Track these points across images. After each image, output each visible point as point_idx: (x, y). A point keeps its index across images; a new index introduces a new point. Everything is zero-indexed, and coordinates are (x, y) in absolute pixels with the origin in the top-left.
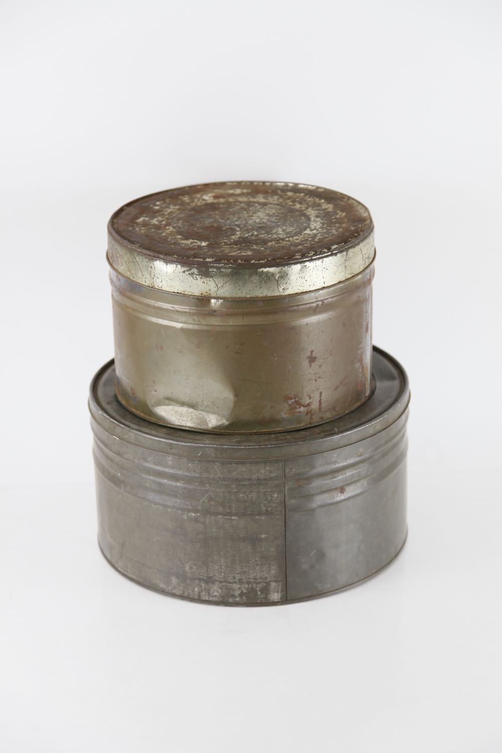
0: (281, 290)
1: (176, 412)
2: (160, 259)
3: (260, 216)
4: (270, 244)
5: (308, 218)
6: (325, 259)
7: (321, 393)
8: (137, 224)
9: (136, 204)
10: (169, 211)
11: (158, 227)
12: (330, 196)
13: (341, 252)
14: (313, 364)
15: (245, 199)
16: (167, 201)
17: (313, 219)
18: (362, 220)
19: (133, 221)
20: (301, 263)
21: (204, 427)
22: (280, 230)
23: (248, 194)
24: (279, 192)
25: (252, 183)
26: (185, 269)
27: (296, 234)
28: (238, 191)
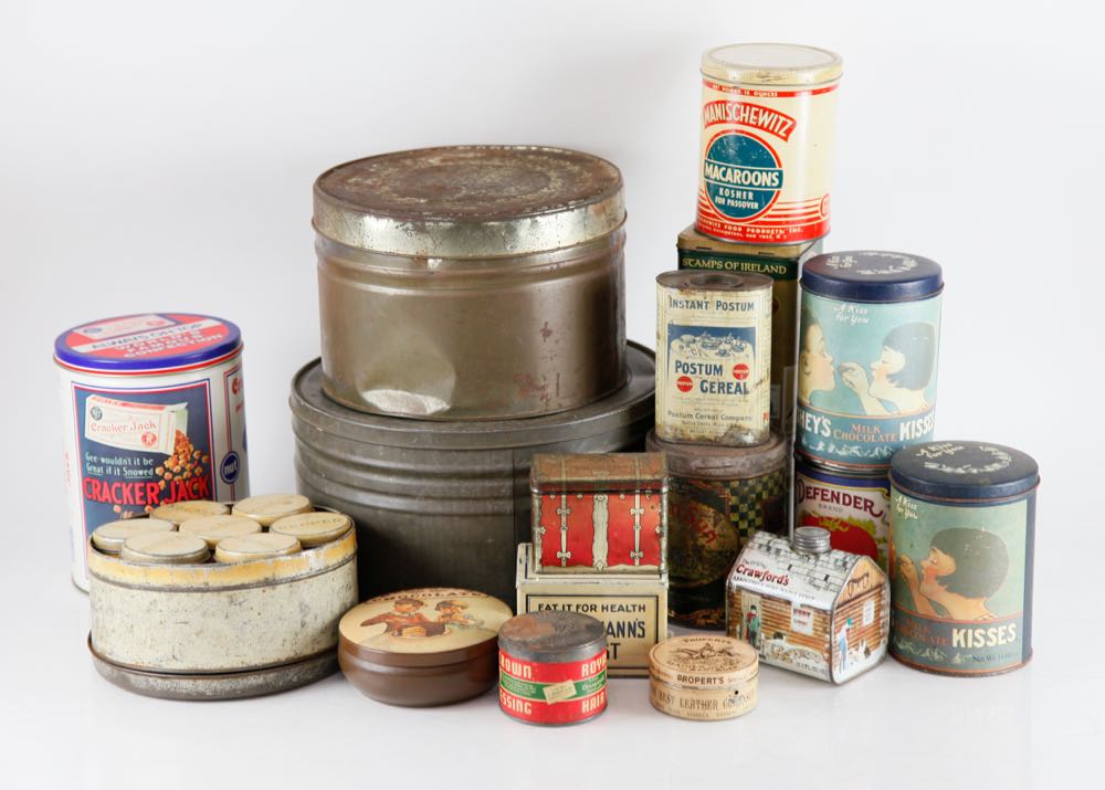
0: (508, 248)
1: (390, 397)
2: (370, 214)
3: (493, 177)
4: (498, 201)
5: (549, 179)
6: (560, 214)
7: (558, 375)
8: (348, 184)
9: (349, 167)
10: (386, 172)
11: (371, 187)
12: (578, 158)
13: (577, 208)
14: (547, 339)
15: (478, 162)
16: (386, 163)
17: (553, 179)
18: (610, 180)
19: (343, 180)
20: (531, 217)
21: (421, 413)
22: (513, 189)
23: (482, 158)
24: (519, 155)
25: (488, 147)
26: (398, 224)
27: (530, 193)
28: (471, 155)
